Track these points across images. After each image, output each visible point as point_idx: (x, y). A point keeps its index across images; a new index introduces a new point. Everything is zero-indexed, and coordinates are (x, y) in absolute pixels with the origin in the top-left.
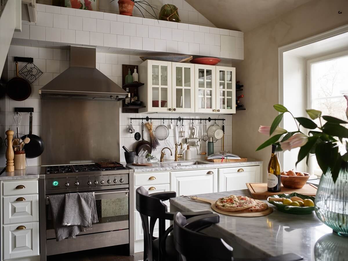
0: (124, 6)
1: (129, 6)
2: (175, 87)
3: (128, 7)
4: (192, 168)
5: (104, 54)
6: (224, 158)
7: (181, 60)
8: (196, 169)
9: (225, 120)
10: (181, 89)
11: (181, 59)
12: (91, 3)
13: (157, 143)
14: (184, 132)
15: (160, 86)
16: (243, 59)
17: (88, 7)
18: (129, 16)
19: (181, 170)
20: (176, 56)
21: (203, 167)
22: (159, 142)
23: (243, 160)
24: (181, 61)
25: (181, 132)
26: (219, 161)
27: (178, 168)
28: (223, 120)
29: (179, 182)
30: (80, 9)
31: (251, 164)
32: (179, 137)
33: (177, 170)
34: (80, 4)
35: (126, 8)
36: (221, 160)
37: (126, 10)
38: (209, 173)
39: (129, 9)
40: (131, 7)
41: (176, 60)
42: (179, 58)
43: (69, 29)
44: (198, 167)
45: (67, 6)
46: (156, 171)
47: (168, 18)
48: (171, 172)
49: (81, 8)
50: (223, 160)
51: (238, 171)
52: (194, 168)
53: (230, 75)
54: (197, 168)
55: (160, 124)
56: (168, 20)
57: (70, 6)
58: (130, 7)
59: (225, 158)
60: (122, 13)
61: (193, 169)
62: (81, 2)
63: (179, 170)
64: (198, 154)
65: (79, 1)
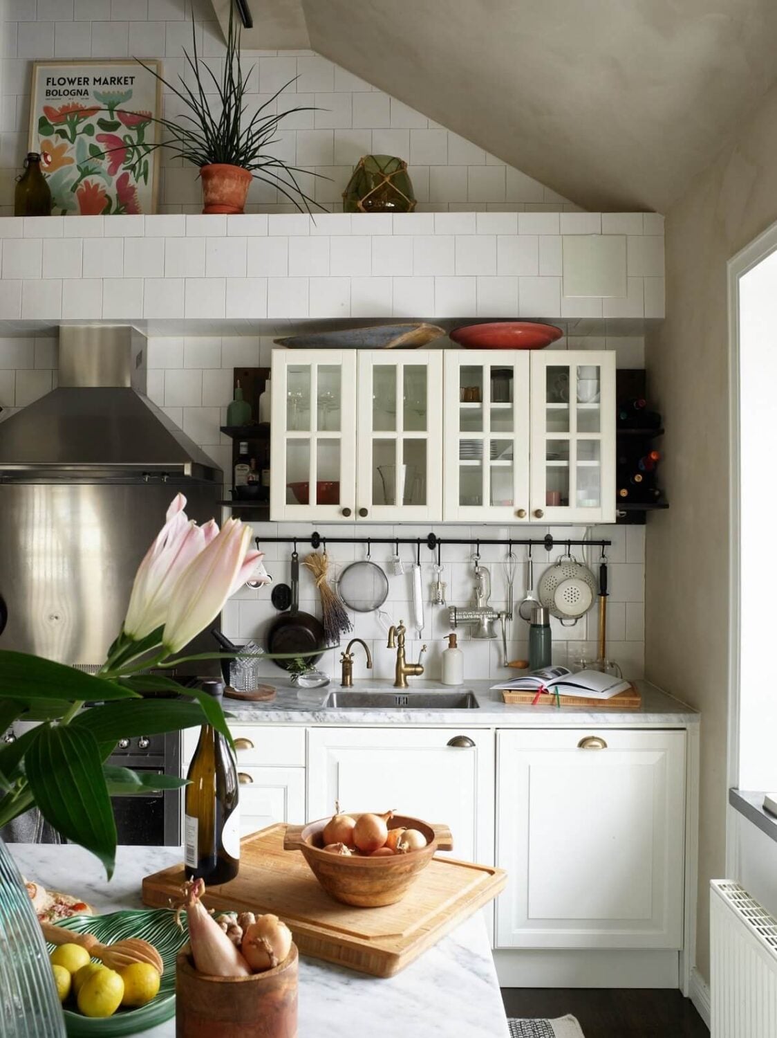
0: (212, 184)
1: (227, 181)
2: (369, 435)
3: (221, 189)
4: (387, 720)
5: (180, 339)
6: (546, 692)
7: (391, 340)
8: (402, 723)
9: (609, 543)
10: (393, 442)
11: (388, 338)
12: (136, 191)
13: (343, 623)
14: (444, 585)
15: (314, 435)
16: (664, 317)
17: (126, 205)
18: (226, 215)
19: (343, 723)
20: (373, 330)
21: (430, 719)
22: (352, 616)
23: (623, 702)
24: (392, 345)
25: (434, 586)
26: (523, 699)
27: (332, 716)
28: (604, 543)
29: (338, 764)
30: (104, 213)
31: (643, 720)
32: (429, 601)
33: (328, 722)
34: (106, 199)
35: (216, 192)
36: (534, 695)
37: (218, 198)
38: (456, 742)
39: (225, 191)
40: (234, 186)
41: (373, 341)
42: (384, 335)
43: (43, 278)
44: (410, 718)
45: (68, 212)
46: (254, 720)
47: (360, 204)
48: (308, 729)
49: (106, 212)
50: (542, 696)
51: (582, 744)
52: (395, 721)
53: (596, 381)
54: (407, 723)
55: (358, 559)
56: (362, 208)
57: (74, 209)
58: (230, 186)
59: (551, 690)
60: (210, 208)
61: (393, 723)
62: (107, 193)
63: (335, 722)
64: (500, 666)
65: (101, 192)
